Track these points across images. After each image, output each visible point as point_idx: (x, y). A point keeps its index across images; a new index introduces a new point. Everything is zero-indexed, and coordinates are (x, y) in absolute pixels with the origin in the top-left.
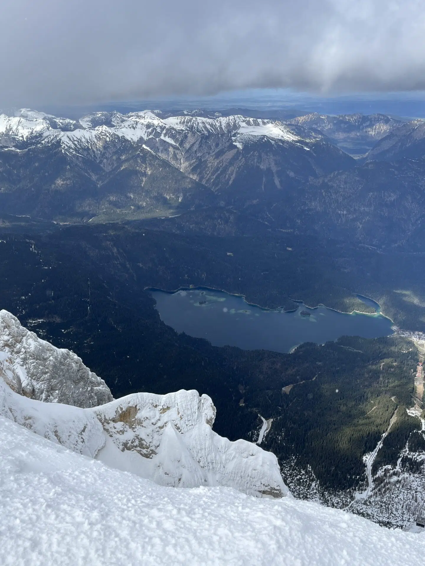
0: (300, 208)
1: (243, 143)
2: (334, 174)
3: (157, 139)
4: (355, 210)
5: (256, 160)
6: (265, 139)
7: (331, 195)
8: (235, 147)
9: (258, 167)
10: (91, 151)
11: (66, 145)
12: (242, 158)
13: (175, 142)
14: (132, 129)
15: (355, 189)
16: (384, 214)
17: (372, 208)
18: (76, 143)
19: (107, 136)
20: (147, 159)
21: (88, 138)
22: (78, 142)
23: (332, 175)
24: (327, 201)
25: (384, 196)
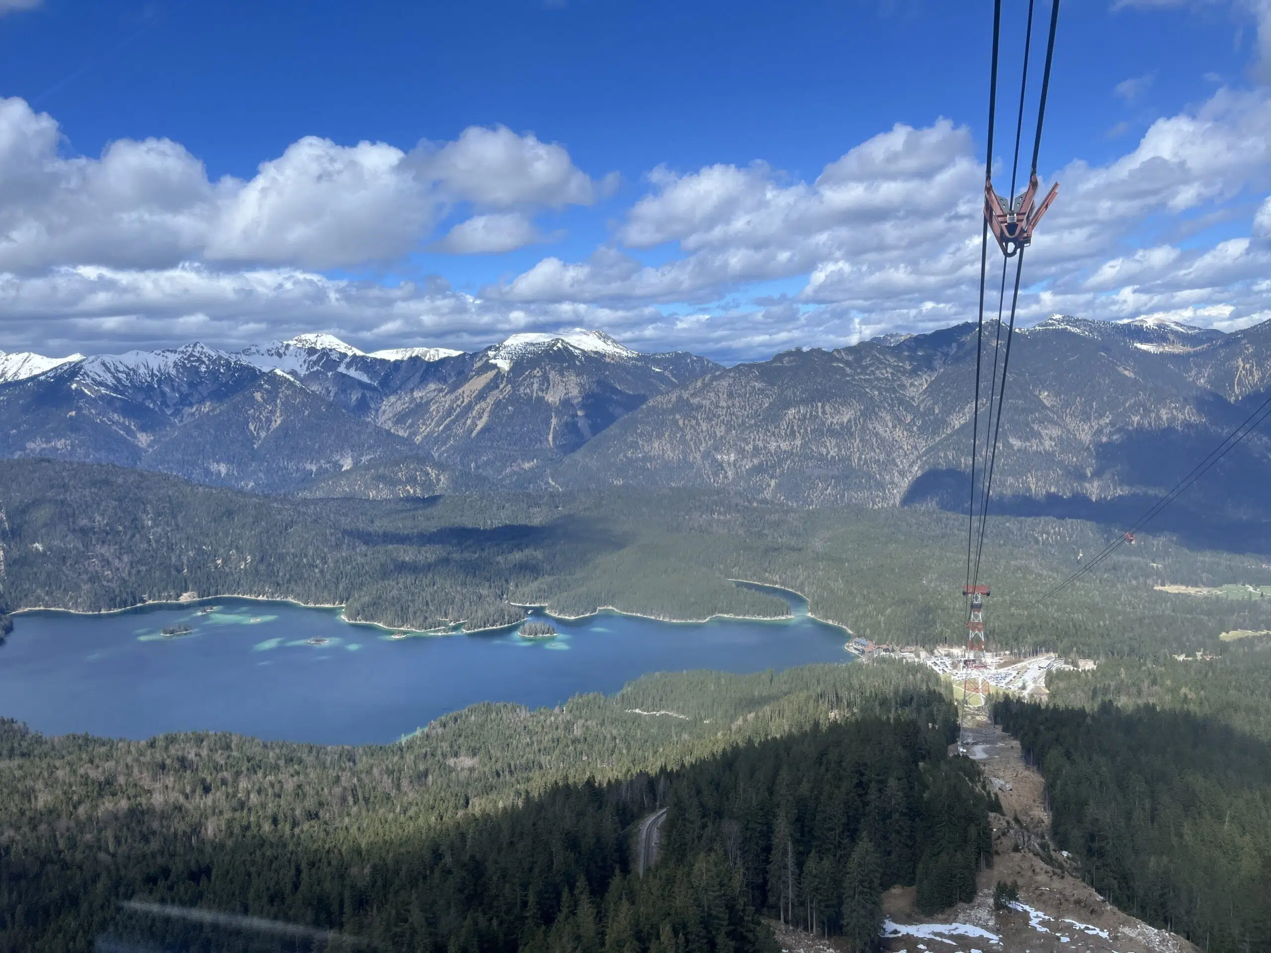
0: (625, 456)
1: (511, 359)
2: (704, 380)
3: (330, 374)
4: (756, 448)
5: (535, 386)
6: (559, 345)
7: (698, 424)
8: (495, 366)
9: (540, 400)
10: (158, 391)
11: (93, 379)
12: (505, 386)
13: (371, 379)
14: (276, 357)
15: (754, 407)
16: (828, 452)
17: (798, 442)
18: (122, 376)
19: (203, 362)
20: (281, 395)
21: (156, 368)
22: (128, 374)
23: (699, 383)
24: (688, 437)
25: (824, 413)
